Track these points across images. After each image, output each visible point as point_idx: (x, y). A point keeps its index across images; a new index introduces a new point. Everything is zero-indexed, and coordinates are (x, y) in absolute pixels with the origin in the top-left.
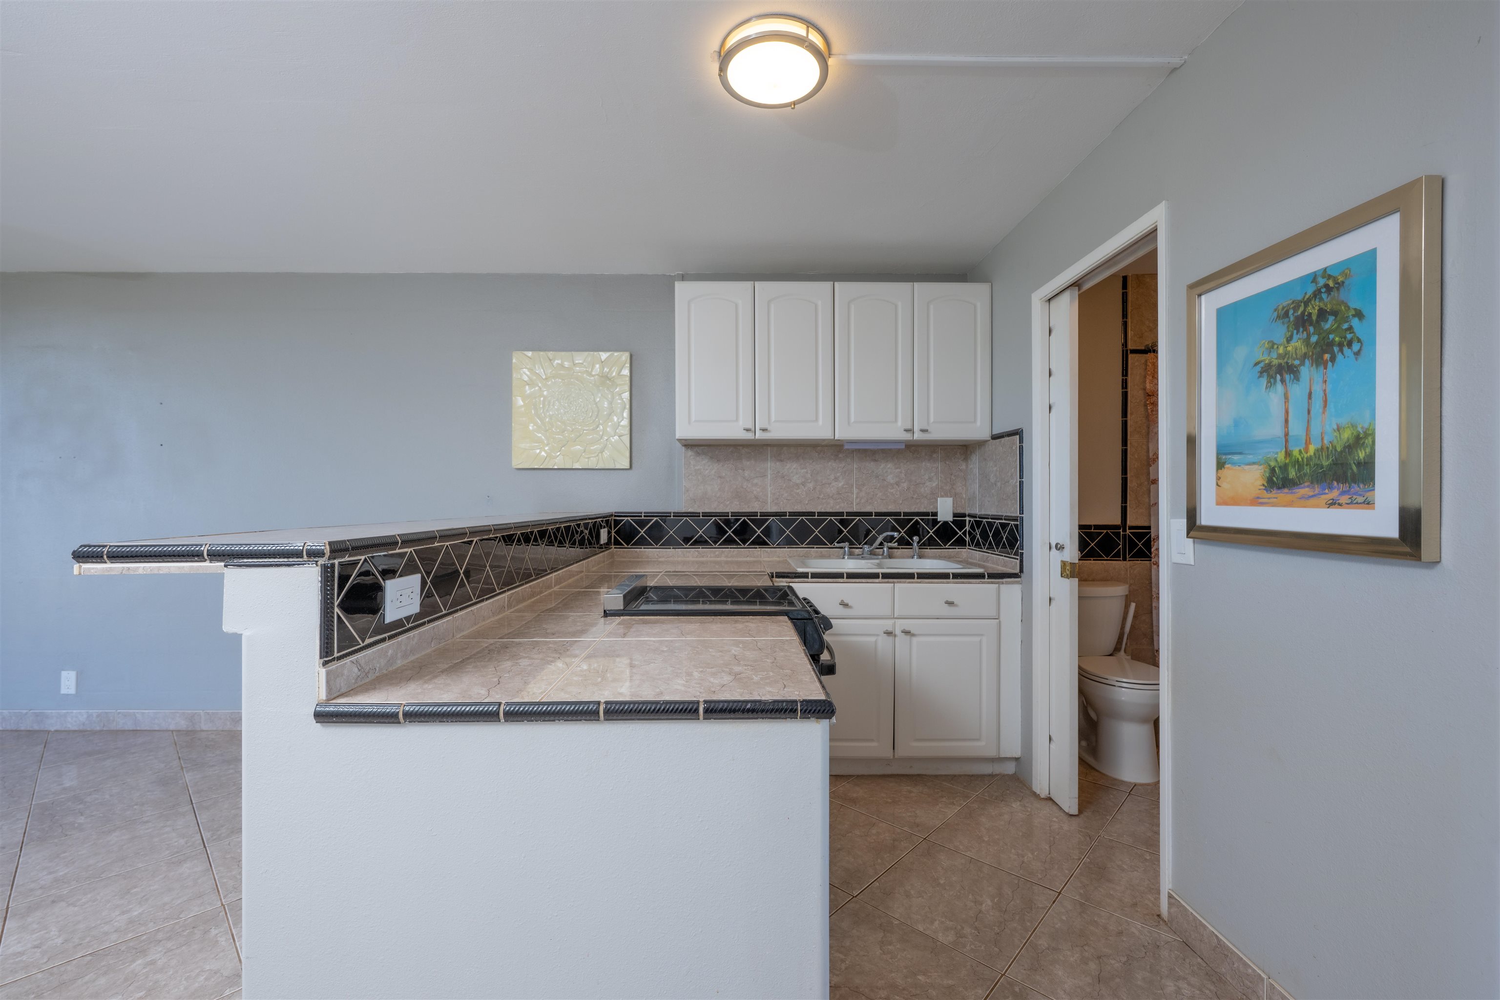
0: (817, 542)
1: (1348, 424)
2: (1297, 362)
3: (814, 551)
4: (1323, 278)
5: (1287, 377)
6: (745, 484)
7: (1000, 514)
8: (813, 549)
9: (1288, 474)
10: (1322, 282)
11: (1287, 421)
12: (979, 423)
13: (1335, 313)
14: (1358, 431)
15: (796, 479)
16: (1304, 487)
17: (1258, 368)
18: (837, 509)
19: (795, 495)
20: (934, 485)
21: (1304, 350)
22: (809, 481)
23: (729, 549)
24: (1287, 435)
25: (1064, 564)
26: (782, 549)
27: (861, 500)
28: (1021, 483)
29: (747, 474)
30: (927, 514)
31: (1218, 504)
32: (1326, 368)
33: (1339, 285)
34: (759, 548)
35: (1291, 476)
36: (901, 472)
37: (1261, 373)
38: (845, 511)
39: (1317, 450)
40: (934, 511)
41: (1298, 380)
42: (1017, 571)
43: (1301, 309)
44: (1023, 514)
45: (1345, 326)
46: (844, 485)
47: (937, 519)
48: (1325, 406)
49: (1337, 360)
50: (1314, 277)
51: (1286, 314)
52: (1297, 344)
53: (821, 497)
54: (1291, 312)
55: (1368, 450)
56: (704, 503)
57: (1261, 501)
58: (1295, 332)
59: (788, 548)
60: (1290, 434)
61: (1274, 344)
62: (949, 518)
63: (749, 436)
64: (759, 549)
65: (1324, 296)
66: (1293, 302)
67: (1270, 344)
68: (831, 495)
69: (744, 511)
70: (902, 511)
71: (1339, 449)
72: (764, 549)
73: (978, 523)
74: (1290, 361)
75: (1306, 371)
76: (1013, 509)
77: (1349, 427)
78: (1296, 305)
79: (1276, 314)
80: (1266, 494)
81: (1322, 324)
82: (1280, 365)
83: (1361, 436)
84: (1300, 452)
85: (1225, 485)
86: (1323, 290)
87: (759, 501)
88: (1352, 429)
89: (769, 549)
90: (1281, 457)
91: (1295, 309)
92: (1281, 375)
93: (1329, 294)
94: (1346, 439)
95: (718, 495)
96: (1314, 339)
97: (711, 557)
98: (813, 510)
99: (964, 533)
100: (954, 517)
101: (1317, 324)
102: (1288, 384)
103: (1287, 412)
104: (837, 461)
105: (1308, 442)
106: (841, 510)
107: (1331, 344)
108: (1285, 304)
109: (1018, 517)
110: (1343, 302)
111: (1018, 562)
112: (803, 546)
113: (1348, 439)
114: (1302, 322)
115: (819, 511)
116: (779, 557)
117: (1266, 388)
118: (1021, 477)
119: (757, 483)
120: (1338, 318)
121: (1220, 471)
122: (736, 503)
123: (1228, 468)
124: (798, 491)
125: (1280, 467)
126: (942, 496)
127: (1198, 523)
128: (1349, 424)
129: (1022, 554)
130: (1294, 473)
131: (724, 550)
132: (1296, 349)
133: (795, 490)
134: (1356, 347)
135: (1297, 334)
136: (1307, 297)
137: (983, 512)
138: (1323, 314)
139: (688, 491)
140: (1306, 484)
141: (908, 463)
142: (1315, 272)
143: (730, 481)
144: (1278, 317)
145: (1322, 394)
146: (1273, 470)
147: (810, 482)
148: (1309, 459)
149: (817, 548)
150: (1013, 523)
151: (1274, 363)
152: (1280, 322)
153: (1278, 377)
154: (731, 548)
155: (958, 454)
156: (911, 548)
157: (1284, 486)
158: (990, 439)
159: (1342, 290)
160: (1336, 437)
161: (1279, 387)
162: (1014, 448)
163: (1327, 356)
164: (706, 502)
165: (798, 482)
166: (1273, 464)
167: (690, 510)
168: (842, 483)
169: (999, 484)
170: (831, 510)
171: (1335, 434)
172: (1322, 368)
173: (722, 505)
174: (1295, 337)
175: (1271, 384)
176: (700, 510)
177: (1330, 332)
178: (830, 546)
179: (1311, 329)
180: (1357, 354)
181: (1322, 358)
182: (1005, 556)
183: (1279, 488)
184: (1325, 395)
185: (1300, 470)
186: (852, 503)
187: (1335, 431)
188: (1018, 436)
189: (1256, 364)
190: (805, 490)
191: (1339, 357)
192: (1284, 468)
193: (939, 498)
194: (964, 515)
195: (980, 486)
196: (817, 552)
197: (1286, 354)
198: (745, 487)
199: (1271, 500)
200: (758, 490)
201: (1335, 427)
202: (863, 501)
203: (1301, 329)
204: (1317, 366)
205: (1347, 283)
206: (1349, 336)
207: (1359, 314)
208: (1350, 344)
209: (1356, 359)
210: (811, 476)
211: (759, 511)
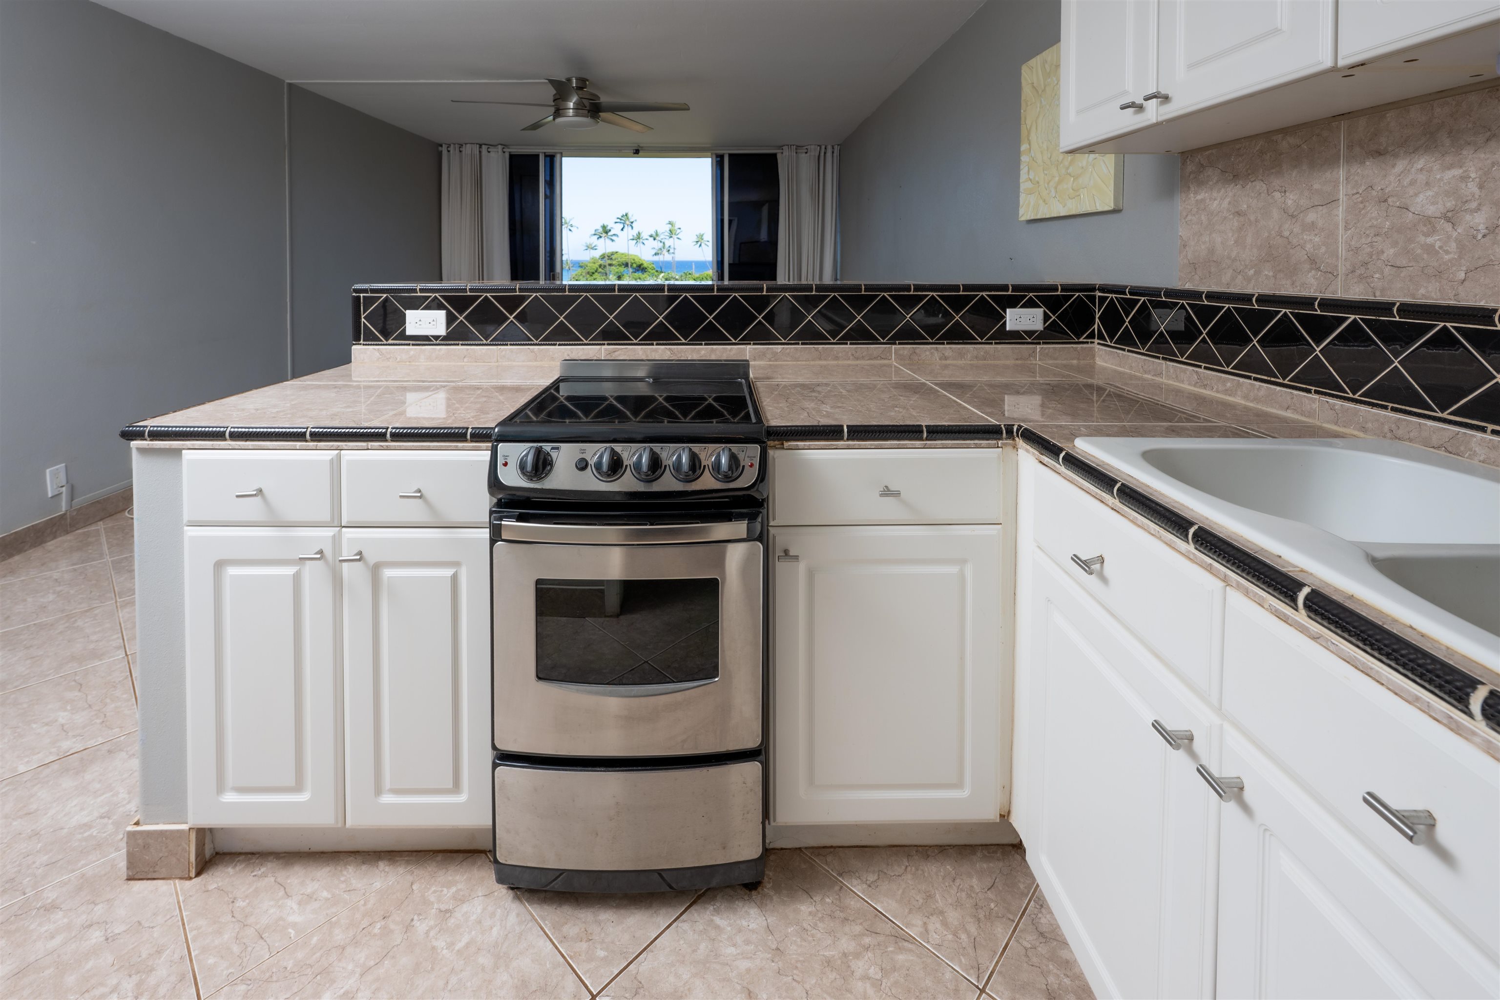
6: (1287, 226)
8: (1479, 435)
19: (1419, 251)
22: (1474, 205)
23: (1252, 382)
26: (1375, 411)
34: (1316, 392)
56: (1210, 273)
64: (1316, 396)
69: (1283, 292)
87: (1318, 269)
89: (1338, 403)
95: (1233, 255)
97: (1218, 391)
98: (1482, 303)
112: (1445, 415)
119: (1313, 223)
122: (1266, 273)
124: (1430, 240)
131: (1242, 380)
133: (1422, 239)
139: (1185, 246)
143: (1257, 221)
147: (1478, 209)
154: (1256, 379)
164: (1213, 270)
165: (1431, 210)
167: (1188, 286)
173: (1240, 277)
176: (1204, 288)
190: (1455, 234)
198: (1286, 234)
200: (1317, 239)
210: (1481, 187)
211: (1320, 295)
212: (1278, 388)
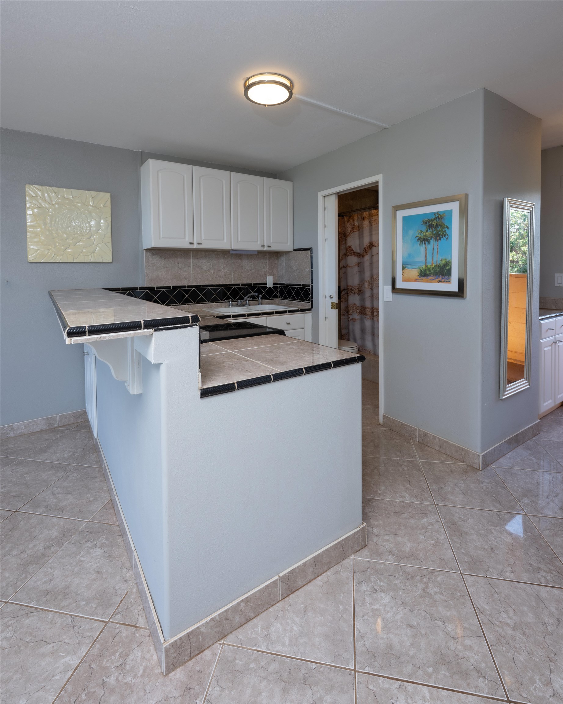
0: (215, 300)
2: (429, 238)
3: (214, 304)
4: (437, 214)
5: (426, 242)
6: (179, 271)
7: (299, 283)
9: (426, 273)
10: (437, 216)
11: (426, 256)
12: (289, 244)
13: (441, 226)
14: (447, 261)
15: (205, 268)
16: (431, 277)
17: (417, 238)
18: (224, 283)
19: (204, 276)
20: (265, 270)
21: (431, 235)
22: (211, 269)
24: (426, 260)
25: (332, 303)
26: (199, 305)
27: (235, 278)
28: (312, 271)
29: (180, 265)
30: (262, 284)
31: (403, 281)
32: (438, 241)
33: (442, 218)
34: (187, 304)
35: (427, 273)
36: (252, 265)
37: (418, 240)
38: (228, 283)
39: (435, 266)
40: (266, 282)
41: (430, 244)
42: (310, 307)
43: (431, 222)
44: (312, 283)
45: (444, 230)
46: (227, 271)
47: (267, 286)
48: (438, 253)
49: (441, 240)
50: (435, 214)
51: (426, 223)
52: (429, 233)
53: (217, 277)
54: (428, 223)
55: (450, 267)
57: (418, 280)
58: (429, 229)
59: (202, 303)
60: (427, 260)
61: (422, 231)
62: (271, 286)
63: (191, 247)
65: (438, 220)
66: (428, 220)
67: (421, 231)
68: (222, 276)
69: (179, 285)
70: (253, 283)
71: (441, 266)
72: (190, 305)
73: (285, 288)
74: (427, 238)
75: (432, 241)
76: (307, 282)
78: (429, 221)
79: (423, 222)
80: (419, 278)
81: (437, 228)
82: (424, 238)
84: (430, 265)
85: (405, 275)
86: (437, 218)
87: (187, 280)
88: (445, 260)
90: (424, 267)
91: (429, 222)
92: (424, 242)
93: (439, 220)
94: (443, 263)
95: (165, 277)
96: (435, 232)
98: (213, 284)
99: (277, 292)
100: (273, 285)
101: (435, 228)
102: (426, 244)
103: (426, 253)
104: (224, 259)
105: (432, 263)
106: (226, 284)
107: (439, 235)
108: (426, 220)
109: (310, 285)
110: (443, 223)
111: (310, 304)
112: (209, 302)
114: (430, 226)
115: (216, 284)
116: (197, 309)
117: (420, 245)
118: (312, 268)
119: (185, 270)
120: (442, 227)
121: (403, 270)
122: (175, 281)
123: (406, 269)
124: (206, 274)
125: (424, 270)
126: (268, 276)
127: (396, 287)
128: (444, 258)
129: (312, 301)
130: (428, 272)
132: (429, 234)
134: (447, 236)
135: (430, 230)
136: (433, 219)
137: (288, 283)
138: (437, 225)
139: (148, 275)
140: (432, 276)
141: (255, 260)
142: (435, 212)
143: (171, 269)
144: (424, 223)
145: (437, 249)
146: (421, 271)
148: (433, 268)
149: (215, 303)
150: (307, 287)
151: (422, 238)
152: (424, 225)
153: (423, 242)
154: (172, 305)
155: (275, 256)
156: (258, 300)
157: (425, 276)
158: (293, 250)
159: (443, 219)
161: (424, 245)
162: (307, 256)
163: (438, 238)
164: (158, 281)
166: (421, 269)
168: (227, 270)
169: (298, 271)
170: (222, 284)
171: (440, 261)
172: (437, 241)
173: (167, 283)
174: (429, 231)
175: (421, 243)
176: (155, 286)
177: (439, 231)
178: (222, 301)
179: (434, 229)
180: (447, 239)
181: (437, 238)
182: (302, 302)
183: (423, 277)
184: (438, 249)
185: (430, 271)
186: (231, 280)
188: (310, 251)
189: (416, 237)
190: (209, 273)
191: (442, 239)
192: (425, 270)
193: (267, 277)
194: (277, 284)
195: (286, 271)
196: (216, 305)
197: (426, 235)
199: (421, 280)
200: (186, 274)
201: (441, 259)
202: (236, 278)
203: (431, 229)
204: (435, 241)
205: (444, 217)
206: (445, 233)
207: (447, 227)
208: (445, 236)
209: (447, 240)
210: (212, 266)
211: (187, 285)
212: (179, 306)
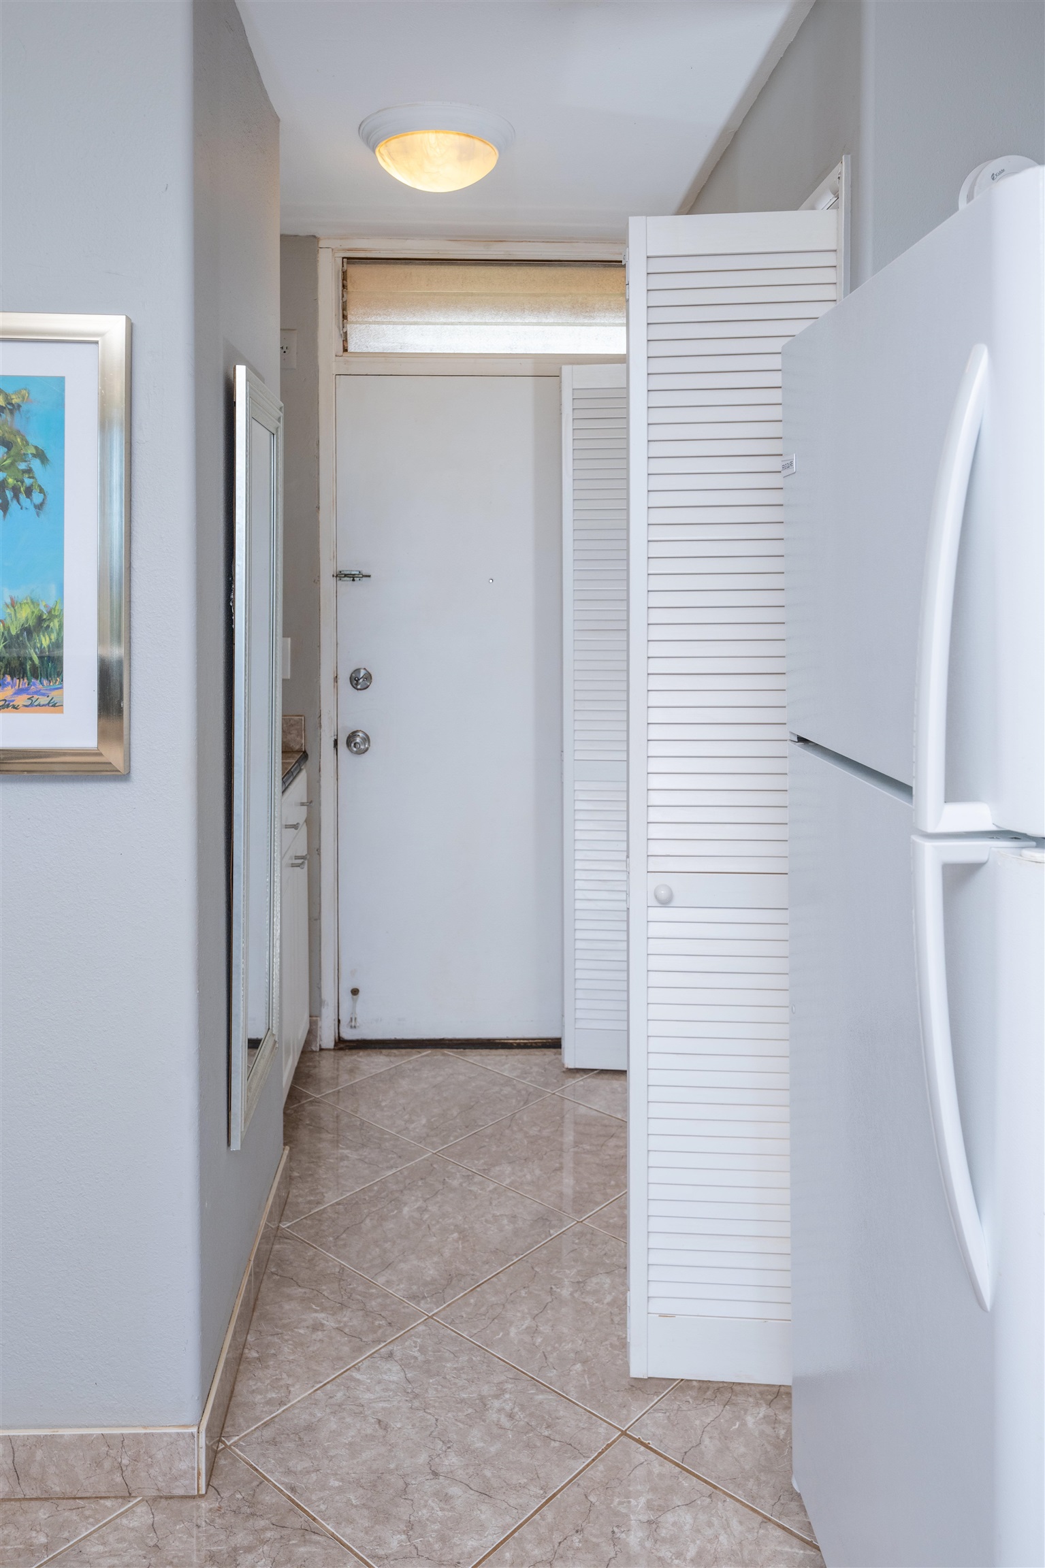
1: (27, 600)
14: (40, 610)
45: (23, 466)
49: (11, 508)
55: (53, 638)
71: (14, 632)
77: (27, 603)
83: (45, 617)
88: (32, 606)
94: (24, 619)
113: (27, 620)
128: (28, 598)
134: (37, 499)
160: (10, 615)
171: (8, 611)
180: (39, 509)
187: (8, 606)
191: (14, 505)
201: (8, 601)
206: (27, 481)
208: (29, 495)
209: (38, 516)
